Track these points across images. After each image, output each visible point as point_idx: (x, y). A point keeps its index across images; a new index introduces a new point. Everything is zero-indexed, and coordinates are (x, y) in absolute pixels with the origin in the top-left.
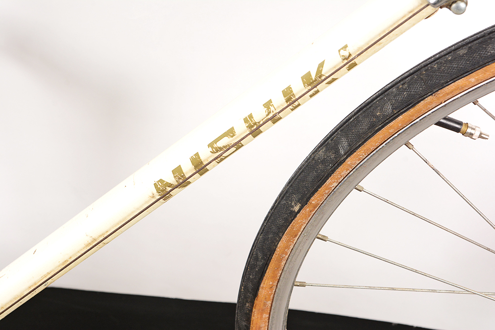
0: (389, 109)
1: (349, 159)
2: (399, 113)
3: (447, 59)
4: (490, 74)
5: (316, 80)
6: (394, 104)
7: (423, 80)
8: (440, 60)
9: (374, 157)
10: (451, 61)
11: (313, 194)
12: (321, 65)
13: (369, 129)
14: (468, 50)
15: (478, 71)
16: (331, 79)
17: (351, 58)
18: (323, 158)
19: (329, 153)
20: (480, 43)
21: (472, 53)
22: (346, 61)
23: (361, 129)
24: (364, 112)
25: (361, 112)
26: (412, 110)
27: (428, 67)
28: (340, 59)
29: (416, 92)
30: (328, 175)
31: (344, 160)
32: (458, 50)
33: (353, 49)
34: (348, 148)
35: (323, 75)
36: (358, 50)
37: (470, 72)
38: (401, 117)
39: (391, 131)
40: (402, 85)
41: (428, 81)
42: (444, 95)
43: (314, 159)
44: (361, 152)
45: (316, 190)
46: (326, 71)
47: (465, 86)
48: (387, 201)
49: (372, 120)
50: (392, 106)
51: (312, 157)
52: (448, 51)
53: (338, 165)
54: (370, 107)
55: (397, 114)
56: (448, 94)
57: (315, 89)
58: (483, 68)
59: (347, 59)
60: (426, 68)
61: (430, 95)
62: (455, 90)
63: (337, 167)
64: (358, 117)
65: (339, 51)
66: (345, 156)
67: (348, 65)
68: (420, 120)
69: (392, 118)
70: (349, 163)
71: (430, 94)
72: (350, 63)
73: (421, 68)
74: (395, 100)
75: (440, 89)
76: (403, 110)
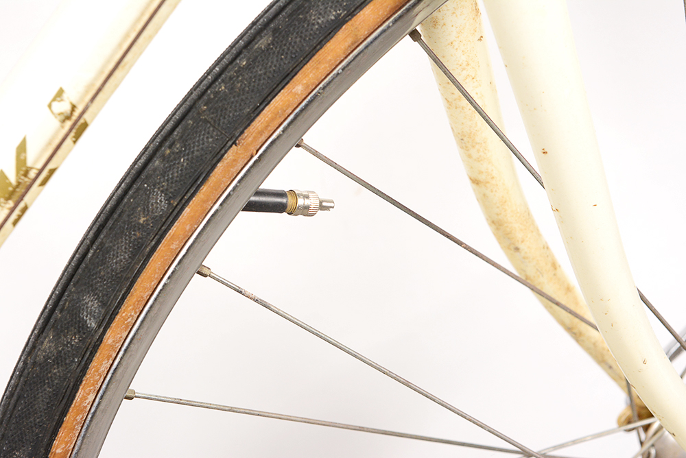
0: (159, 202)
1: (109, 333)
2: (183, 201)
3: (240, 67)
4: (325, 67)
5: (19, 184)
6: (167, 190)
7: (208, 122)
8: (226, 73)
9: (152, 314)
10: (249, 67)
11: (55, 433)
12: (22, 148)
13: (132, 258)
14: (273, 36)
15: (306, 66)
16: (46, 173)
17: (76, 114)
18: (55, 352)
19: (65, 336)
20: (290, 15)
21: (283, 37)
22: (68, 124)
23: (116, 263)
24: (111, 228)
25: (105, 231)
26: (204, 189)
27: (209, 95)
28: (56, 123)
29: (202, 149)
30: (77, 381)
31: (100, 340)
32: (253, 43)
33: (75, 94)
34: (103, 311)
35: (31, 168)
36: (87, 92)
37: (292, 74)
38: (187, 210)
39: (173, 247)
40: (170, 147)
41: (219, 120)
42: (254, 138)
43: (35, 363)
44: (127, 312)
45: (59, 423)
46: (34, 159)
47: (288, 106)
48: (179, 402)
49: (133, 237)
50: (166, 194)
51: (30, 361)
52: (234, 51)
53: (91, 353)
54: (120, 215)
55: (179, 207)
56: (261, 133)
57: (22, 205)
58: (313, 59)
59: (68, 118)
60: (205, 97)
61: (231, 146)
62: (273, 119)
63: (90, 360)
64: (102, 244)
65: (50, 106)
66: (102, 329)
67: (74, 131)
68: (221, 205)
69: (171, 219)
70: (110, 341)
71: (230, 143)
72: (77, 126)
73: (194, 103)
74: (168, 180)
75: (246, 128)
76: (189, 195)
